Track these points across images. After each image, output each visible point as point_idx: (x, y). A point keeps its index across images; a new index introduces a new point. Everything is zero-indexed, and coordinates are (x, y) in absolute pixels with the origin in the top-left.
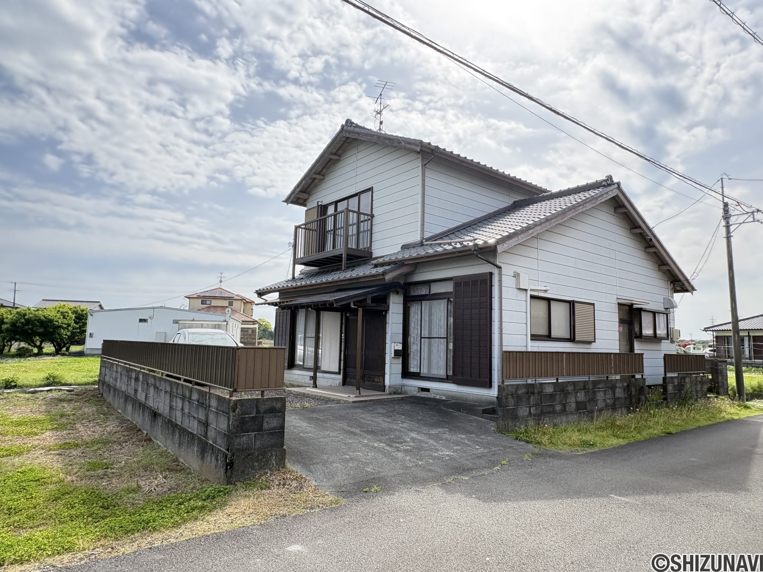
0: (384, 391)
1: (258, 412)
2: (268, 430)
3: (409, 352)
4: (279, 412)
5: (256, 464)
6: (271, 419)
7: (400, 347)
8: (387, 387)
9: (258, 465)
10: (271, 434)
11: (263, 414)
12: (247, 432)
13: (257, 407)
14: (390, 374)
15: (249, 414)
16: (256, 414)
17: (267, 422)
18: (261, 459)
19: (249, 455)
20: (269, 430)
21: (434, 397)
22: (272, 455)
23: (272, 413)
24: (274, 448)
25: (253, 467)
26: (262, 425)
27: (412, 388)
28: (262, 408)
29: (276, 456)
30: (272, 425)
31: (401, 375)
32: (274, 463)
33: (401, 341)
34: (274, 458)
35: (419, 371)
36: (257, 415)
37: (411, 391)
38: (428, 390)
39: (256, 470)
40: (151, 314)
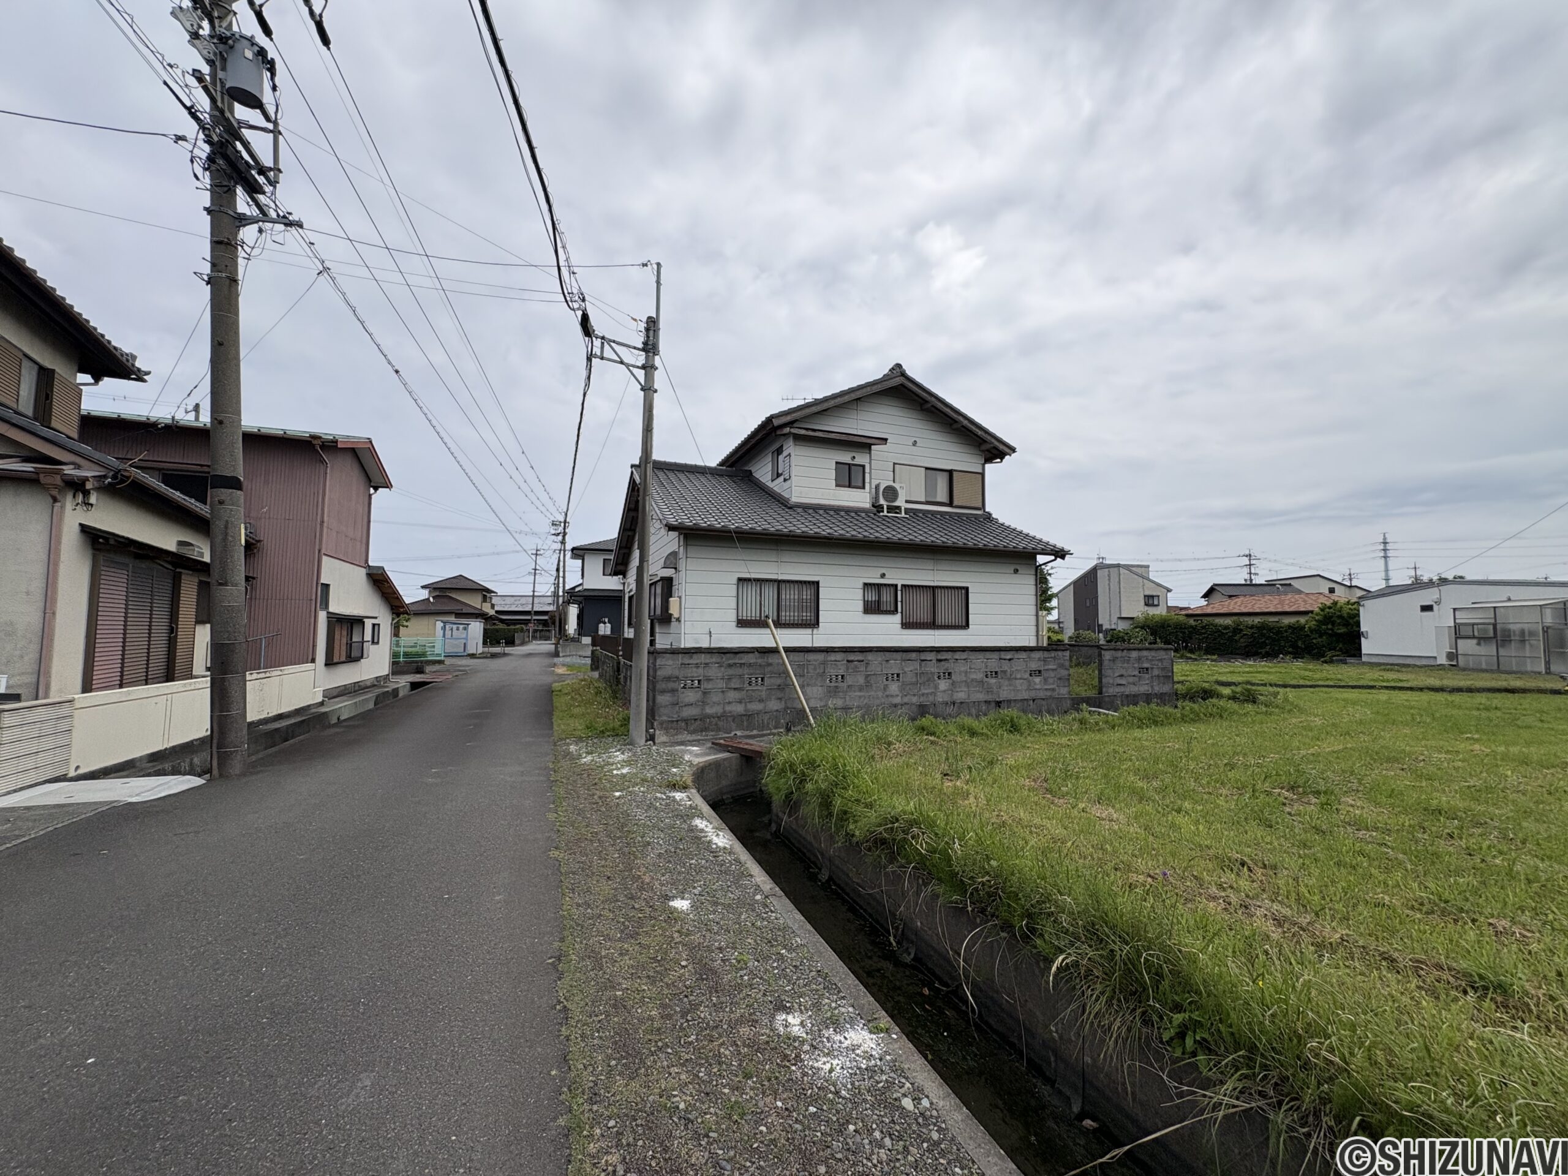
40: (1436, 596)
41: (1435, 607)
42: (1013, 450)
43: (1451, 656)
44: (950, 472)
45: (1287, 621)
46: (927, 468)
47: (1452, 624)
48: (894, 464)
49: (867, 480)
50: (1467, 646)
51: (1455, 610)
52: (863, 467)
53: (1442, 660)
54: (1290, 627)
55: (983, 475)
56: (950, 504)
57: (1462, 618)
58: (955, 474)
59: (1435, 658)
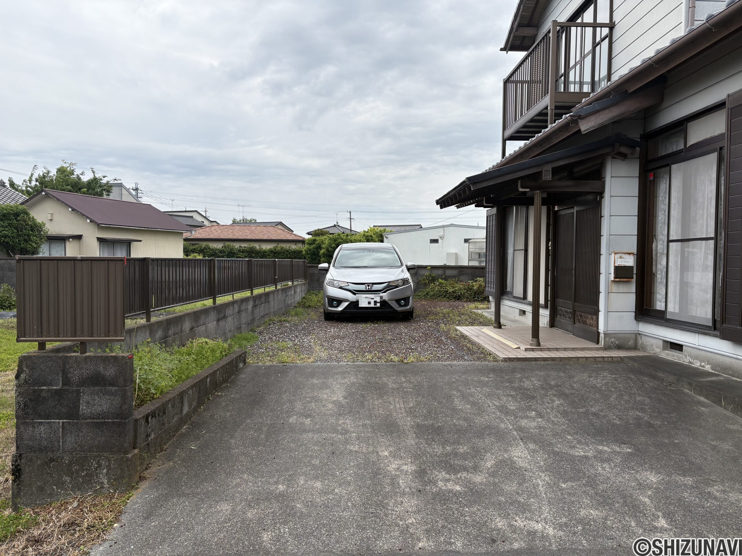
0: (598, 342)
1: (66, 382)
2: (90, 418)
3: (654, 271)
4: (113, 385)
5: (68, 479)
6: (96, 398)
7: (630, 261)
8: (602, 336)
9: (70, 482)
10: (98, 425)
11: (77, 386)
12: (48, 419)
13: (65, 373)
14: (608, 312)
15: (51, 384)
16: (63, 385)
17: (88, 403)
18: (77, 472)
19: (52, 460)
20: (94, 418)
21: (690, 362)
22: (100, 466)
23: (95, 385)
24: (105, 454)
25: (61, 484)
26: (77, 407)
27: (653, 341)
28: (75, 375)
29: (109, 468)
30: (97, 409)
31: (634, 314)
32: (106, 481)
33: (634, 250)
34: (105, 471)
35: (663, 309)
36: (66, 387)
37: (652, 345)
38: (677, 347)
39: (66, 490)
40: (441, 234)
41: (440, 241)
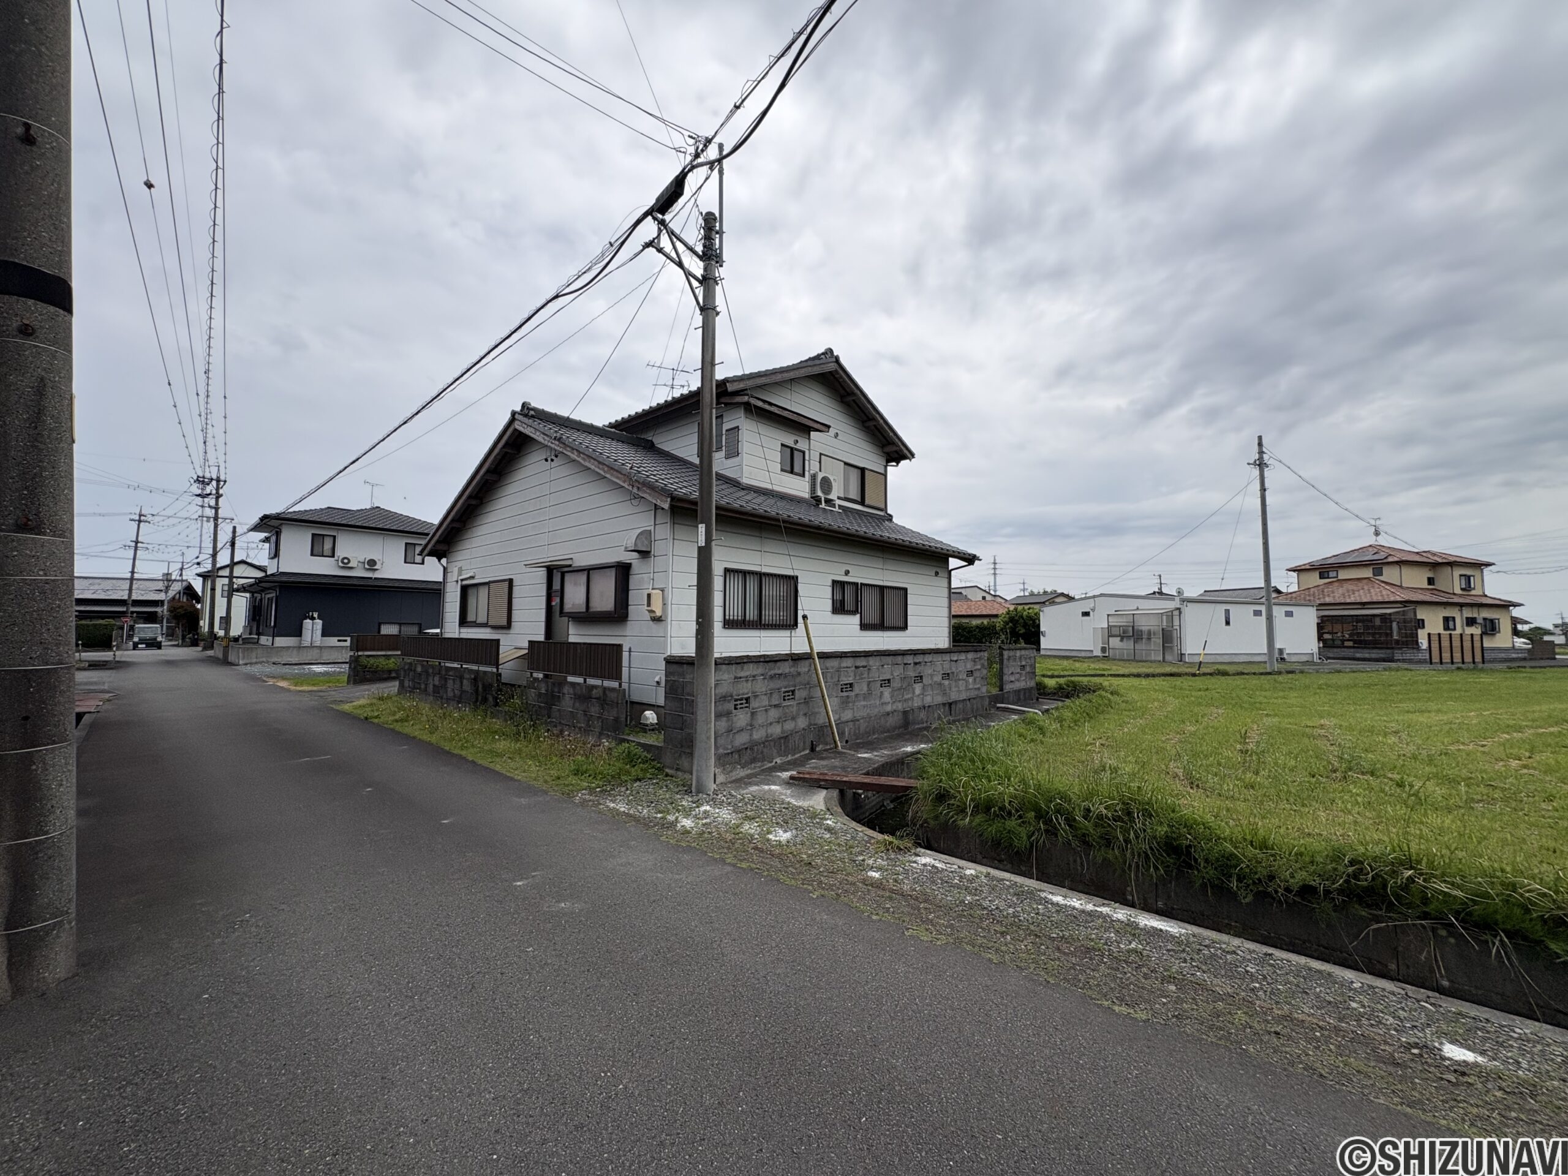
40: (1092, 605)
41: (1091, 613)
42: (913, 455)
43: (1103, 650)
44: (863, 470)
45: (975, 622)
46: (846, 464)
47: (1106, 626)
48: (821, 454)
49: (807, 468)
50: (1115, 642)
51: (1108, 615)
52: (804, 453)
53: (1098, 653)
54: (977, 627)
55: (885, 475)
56: (862, 502)
57: (1114, 621)
58: (867, 472)
59: (1092, 651)
